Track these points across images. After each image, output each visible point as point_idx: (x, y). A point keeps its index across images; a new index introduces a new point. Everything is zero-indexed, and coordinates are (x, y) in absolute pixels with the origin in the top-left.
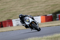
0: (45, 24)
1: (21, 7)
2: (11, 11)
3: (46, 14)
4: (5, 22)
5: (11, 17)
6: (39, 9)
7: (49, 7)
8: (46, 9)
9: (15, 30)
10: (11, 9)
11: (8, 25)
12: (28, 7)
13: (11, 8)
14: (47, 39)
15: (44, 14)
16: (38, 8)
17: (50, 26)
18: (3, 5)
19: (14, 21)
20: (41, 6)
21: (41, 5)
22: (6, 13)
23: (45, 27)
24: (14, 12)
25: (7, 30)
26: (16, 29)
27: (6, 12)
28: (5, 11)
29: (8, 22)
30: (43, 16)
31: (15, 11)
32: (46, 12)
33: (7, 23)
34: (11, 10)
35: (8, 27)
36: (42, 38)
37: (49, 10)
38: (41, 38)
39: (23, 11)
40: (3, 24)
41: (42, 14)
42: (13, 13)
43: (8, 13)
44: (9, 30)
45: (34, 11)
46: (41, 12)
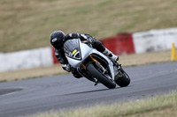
5: (130, 27)
9: (142, 65)
11: (122, 50)
19: (138, 38)
26: (144, 62)
28: (112, 9)
29: (121, 40)
33: (119, 43)
42: (137, 15)
43: (121, 14)
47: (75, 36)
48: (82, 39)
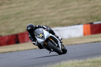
0: (91, 38)
1: (49, 9)
2: (33, 17)
3: (91, 21)
4: (22, 34)
6: (80, 13)
7: (97, 9)
8: (92, 12)
10: (33, 12)
12: (61, 10)
13: (34, 10)
14: (93, 62)
15: (88, 20)
16: (78, 11)
17: (98, 42)
18: (19, 6)
20: (83, 8)
21: (84, 6)
22: (25, 20)
23: (91, 42)
24: (37, 18)
25: (27, 48)
27: (25, 18)
28: (23, 16)
30: (87, 24)
31: (39, 16)
32: (92, 17)
33: (27, 36)
34: (32, 15)
35: (27, 42)
36: (85, 61)
37: (96, 14)
38: (83, 61)
39: (54, 16)
40: (20, 37)
41: (85, 22)
44: (28, 48)
45: (72, 15)
46: (84, 17)
47: (39, 27)
48: (44, 28)
